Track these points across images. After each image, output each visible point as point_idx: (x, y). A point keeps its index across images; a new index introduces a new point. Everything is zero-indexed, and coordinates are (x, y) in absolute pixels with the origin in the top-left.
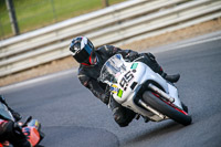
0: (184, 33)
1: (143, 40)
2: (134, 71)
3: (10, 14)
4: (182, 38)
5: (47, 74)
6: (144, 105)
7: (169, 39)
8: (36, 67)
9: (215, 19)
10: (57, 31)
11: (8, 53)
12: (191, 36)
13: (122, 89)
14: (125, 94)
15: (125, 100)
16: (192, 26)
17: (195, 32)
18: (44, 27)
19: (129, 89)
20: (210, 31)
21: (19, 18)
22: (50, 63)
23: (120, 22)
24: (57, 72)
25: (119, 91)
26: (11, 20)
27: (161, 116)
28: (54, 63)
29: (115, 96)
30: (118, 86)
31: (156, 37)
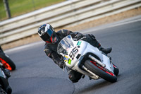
0: (117, 17)
1: (90, 22)
2: (79, 47)
3: (5, 5)
4: (115, 20)
5: (29, 43)
6: (86, 69)
7: (107, 21)
8: (22, 39)
9: (136, 8)
10: (35, 16)
11: (4, 30)
12: (121, 19)
13: (71, 59)
14: (73, 62)
15: (73, 66)
16: (122, 13)
17: (123, 16)
18: (27, 13)
19: (75, 59)
20: (133, 16)
21: (11, 7)
22: (30, 36)
23: (75, 10)
24: (35, 42)
25: (69, 60)
26: (6, 9)
27: (97, 76)
28: (33, 36)
29: (67, 63)
30: (68, 57)
31: (99, 20)
